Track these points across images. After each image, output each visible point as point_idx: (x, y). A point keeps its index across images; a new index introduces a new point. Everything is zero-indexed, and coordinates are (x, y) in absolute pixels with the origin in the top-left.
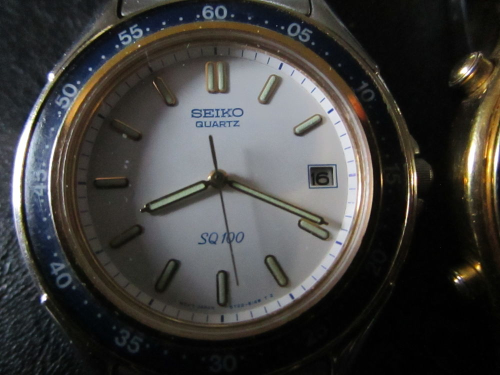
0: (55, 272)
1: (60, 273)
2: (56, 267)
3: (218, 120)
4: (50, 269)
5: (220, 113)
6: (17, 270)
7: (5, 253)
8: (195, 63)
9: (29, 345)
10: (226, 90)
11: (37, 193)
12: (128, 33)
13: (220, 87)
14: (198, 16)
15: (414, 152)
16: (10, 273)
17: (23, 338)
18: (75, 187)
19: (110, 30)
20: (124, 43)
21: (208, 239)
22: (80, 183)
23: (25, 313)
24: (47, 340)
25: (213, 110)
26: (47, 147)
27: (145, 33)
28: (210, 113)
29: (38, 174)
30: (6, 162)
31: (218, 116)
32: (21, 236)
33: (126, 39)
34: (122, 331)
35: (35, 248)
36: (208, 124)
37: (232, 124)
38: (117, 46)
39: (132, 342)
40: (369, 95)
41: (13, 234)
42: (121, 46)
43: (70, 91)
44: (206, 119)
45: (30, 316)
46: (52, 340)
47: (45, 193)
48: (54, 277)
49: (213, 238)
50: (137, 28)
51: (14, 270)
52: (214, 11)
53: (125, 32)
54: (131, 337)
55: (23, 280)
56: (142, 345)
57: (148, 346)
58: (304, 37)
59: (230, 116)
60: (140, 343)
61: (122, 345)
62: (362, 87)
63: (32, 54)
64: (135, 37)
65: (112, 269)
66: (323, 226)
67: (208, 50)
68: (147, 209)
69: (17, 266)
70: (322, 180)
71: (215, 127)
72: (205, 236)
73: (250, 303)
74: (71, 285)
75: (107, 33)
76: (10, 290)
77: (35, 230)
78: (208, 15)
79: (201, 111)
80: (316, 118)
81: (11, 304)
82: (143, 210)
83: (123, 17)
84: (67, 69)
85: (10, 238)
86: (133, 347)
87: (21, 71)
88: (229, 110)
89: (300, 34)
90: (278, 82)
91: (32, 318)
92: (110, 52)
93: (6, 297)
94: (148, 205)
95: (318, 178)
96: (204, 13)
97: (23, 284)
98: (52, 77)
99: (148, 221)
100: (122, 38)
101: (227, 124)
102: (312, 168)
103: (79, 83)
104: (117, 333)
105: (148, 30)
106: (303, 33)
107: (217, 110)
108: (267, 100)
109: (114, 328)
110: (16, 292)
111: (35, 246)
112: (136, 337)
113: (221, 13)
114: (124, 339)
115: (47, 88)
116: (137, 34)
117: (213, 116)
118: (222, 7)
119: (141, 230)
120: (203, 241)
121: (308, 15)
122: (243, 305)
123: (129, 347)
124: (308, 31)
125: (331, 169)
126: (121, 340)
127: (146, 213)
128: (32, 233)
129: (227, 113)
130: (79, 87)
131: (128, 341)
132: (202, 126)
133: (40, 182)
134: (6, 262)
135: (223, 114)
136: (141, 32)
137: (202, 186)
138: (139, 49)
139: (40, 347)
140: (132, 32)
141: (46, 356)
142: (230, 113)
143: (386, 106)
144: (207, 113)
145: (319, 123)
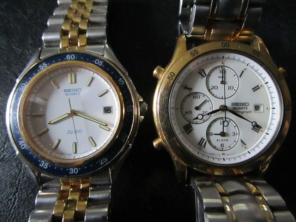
0: (20, 144)
1: (22, 144)
2: (21, 142)
3: (73, 93)
4: (19, 143)
5: (74, 90)
6: (9, 147)
7: (5, 141)
8: (65, 74)
9: (14, 173)
10: (76, 82)
11: (14, 119)
12: (42, 65)
13: (73, 81)
14: (65, 59)
15: (139, 100)
16: (7, 148)
17: (12, 171)
18: (26, 117)
19: (36, 65)
20: (41, 69)
21: (70, 132)
22: (28, 116)
23: (13, 162)
24: (20, 171)
25: (71, 89)
26: (17, 104)
27: (48, 65)
28: (70, 91)
29: (14, 113)
30: (4, 108)
31: (73, 91)
32: (9, 133)
33: (41, 68)
34: (42, 162)
35: (14, 137)
36: (70, 94)
37: (78, 94)
38: (39, 70)
39: (45, 165)
40: (122, 82)
41: (7, 135)
42: (40, 70)
43: (23, 85)
44: (69, 93)
45: (15, 163)
46: (22, 171)
47: (17, 119)
48: (20, 146)
49: (71, 132)
50: (45, 63)
51: (8, 147)
52: (70, 56)
53: (41, 65)
54: (45, 163)
55: (12, 151)
56: (48, 166)
57: (50, 166)
58: (100, 64)
59: (77, 91)
60: (47, 165)
61: (42, 166)
62: (120, 80)
63: (12, 65)
64: (44, 67)
65: (39, 143)
66: (107, 126)
67: (69, 70)
68: (50, 123)
69: (9, 146)
70: (108, 111)
71: (72, 95)
72: (69, 131)
73: (84, 153)
74: (25, 148)
75: (35, 66)
76: (7, 154)
77: (14, 131)
78: (68, 58)
79: (67, 90)
80: (106, 91)
81: (7, 159)
82: (49, 123)
83: (41, 59)
84: (23, 78)
85: (6, 136)
86: (45, 167)
87: (9, 72)
88: (77, 89)
89: (99, 63)
90: (93, 79)
91: (15, 164)
92: (36, 72)
93: (5, 157)
94: (50, 122)
95: (107, 111)
96: (67, 57)
97: (12, 152)
98: (18, 81)
99: (50, 127)
100: (40, 67)
101: (76, 94)
102: (104, 108)
103: (26, 83)
104: (40, 162)
105: (49, 64)
106: (100, 63)
107: (73, 89)
108: (89, 85)
109: (39, 161)
110: (9, 155)
111: (14, 136)
112: (46, 164)
113: (73, 57)
114: (43, 164)
115: (16, 85)
116: (45, 65)
117: (71, 92)
118: (73, 55)
119: (48, 130)
120: (68, 133)
121: (103, 55)
122: (81, 153)
123: (44, 167)
124: (102, 62)
125: (111, 107)
126: (41, 165)
127: (49, 124)
128: (13, 132)
129: (76, 90)
130: (26, 84)
131: (44, 164)
132: (67, 95)
133: (15, 116)
134: (5, 145)
135: (75, 90)
136: (46, 65)
137: (68, 115)
138: (45, 72)
139: (18, 174)
140: (43, 65)
141: (20, 177)
142: (77, 90)
143: (127, 86)
144: (69, 90)
145: (107, 92)
